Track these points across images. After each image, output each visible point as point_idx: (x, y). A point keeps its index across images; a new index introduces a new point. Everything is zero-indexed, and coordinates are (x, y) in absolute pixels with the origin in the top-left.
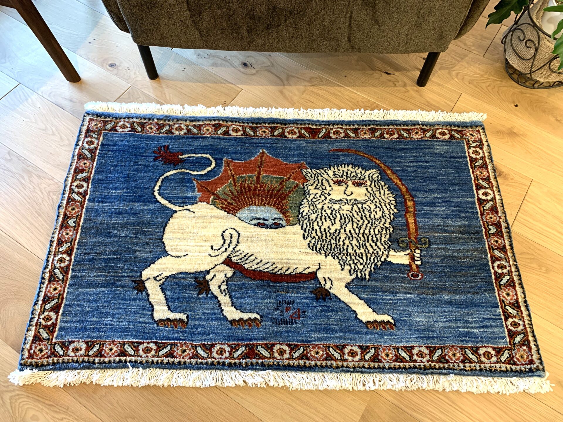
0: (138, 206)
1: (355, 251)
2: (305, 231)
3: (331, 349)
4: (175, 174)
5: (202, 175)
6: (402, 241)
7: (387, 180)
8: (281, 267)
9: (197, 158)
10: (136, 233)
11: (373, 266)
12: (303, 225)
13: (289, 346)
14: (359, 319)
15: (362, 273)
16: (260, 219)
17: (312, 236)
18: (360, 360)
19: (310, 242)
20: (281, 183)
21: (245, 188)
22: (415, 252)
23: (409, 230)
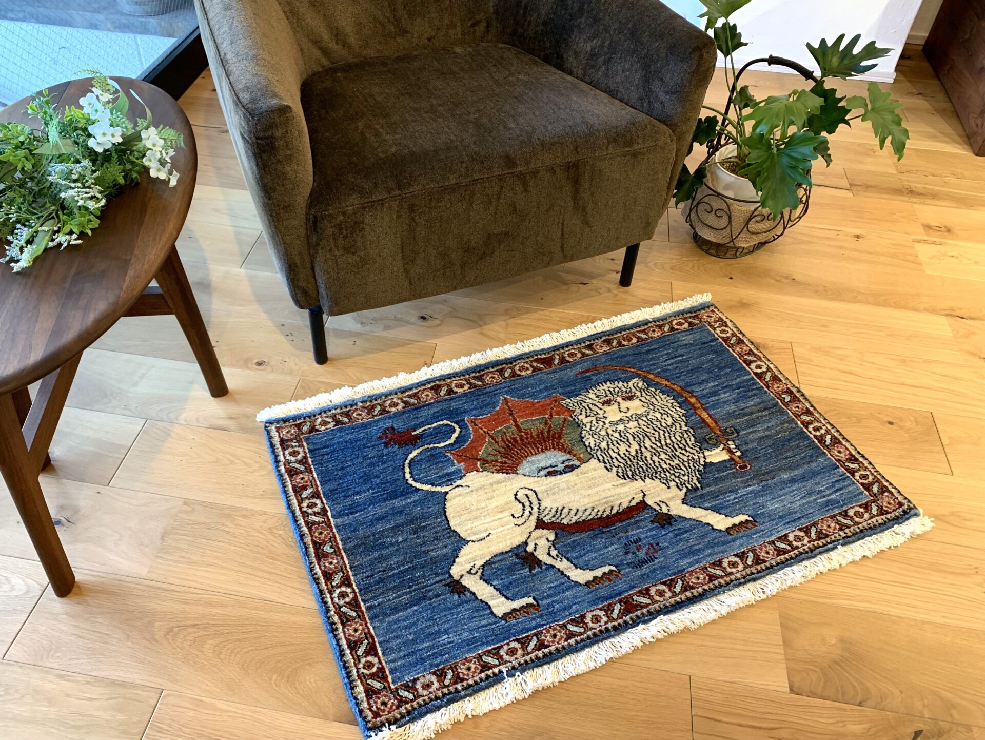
0: (398, 503)
1: (670, 464)
2: (605, 462)
3: (709, 569)
4: (419, 454)
5: (451, 445)
6: (709, 438)
7: (654, 385)
8: (603, 509)
9: (434, 428)
10: (415, 532)
12: (598, 457)
13: (664, 583)
14: (717, 529)
15: (691, 483)
16: (547, 468)
17: (616, 465)
18: (745, 568)
19: (617, 472)
20: (546, 424)
21: (510, 442)
23: (709, 425)
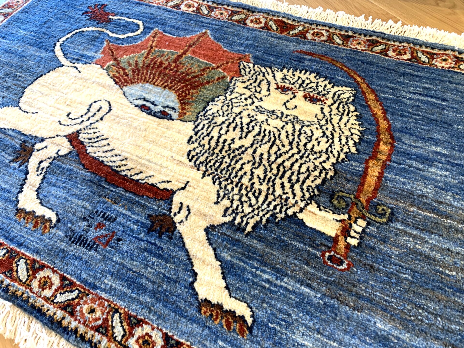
1: (253, 184)
2: (196, 134)
3: (117, 316)
4: (92, 31)
5: (118, 39)
8: (131, 167)
9: (127, 22)
11: (268, 216)
12: (198, 125)
14: (194, 289)
15: (245, 219)
17: (202, 143)
19: (194, 149)
20: (203, 70)
22: (355, 222)
23: (362, 185)
